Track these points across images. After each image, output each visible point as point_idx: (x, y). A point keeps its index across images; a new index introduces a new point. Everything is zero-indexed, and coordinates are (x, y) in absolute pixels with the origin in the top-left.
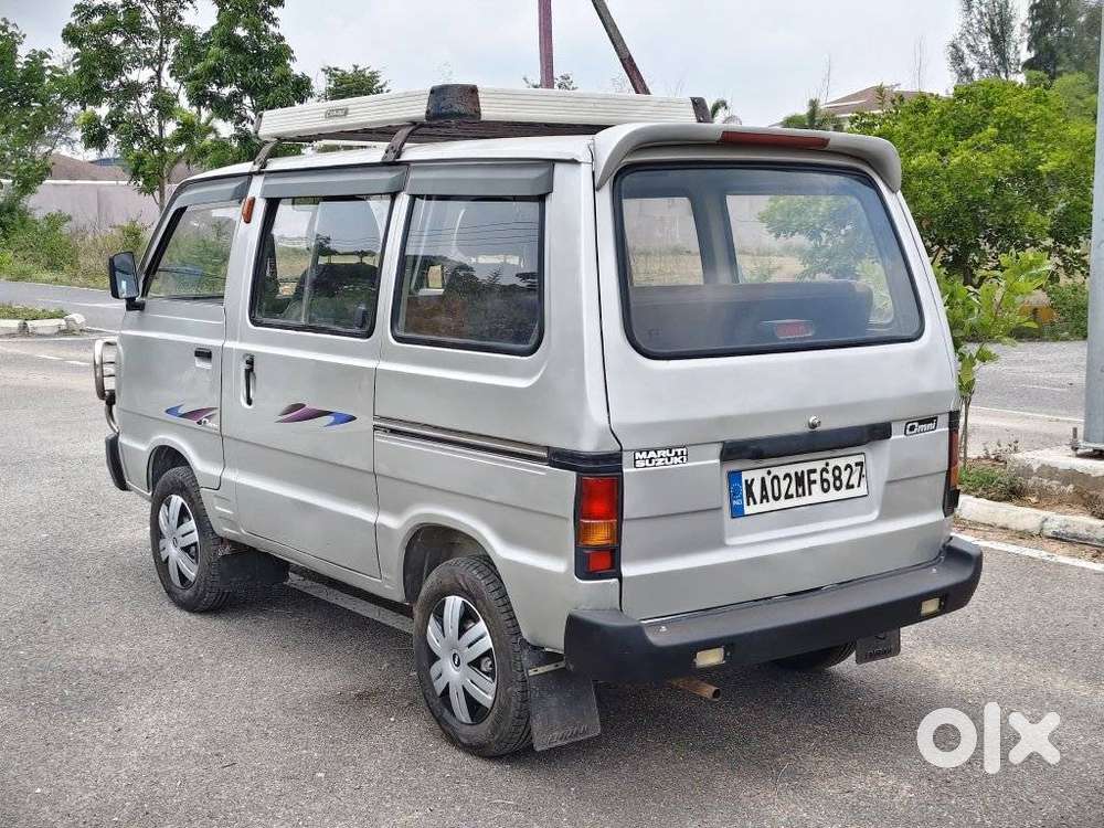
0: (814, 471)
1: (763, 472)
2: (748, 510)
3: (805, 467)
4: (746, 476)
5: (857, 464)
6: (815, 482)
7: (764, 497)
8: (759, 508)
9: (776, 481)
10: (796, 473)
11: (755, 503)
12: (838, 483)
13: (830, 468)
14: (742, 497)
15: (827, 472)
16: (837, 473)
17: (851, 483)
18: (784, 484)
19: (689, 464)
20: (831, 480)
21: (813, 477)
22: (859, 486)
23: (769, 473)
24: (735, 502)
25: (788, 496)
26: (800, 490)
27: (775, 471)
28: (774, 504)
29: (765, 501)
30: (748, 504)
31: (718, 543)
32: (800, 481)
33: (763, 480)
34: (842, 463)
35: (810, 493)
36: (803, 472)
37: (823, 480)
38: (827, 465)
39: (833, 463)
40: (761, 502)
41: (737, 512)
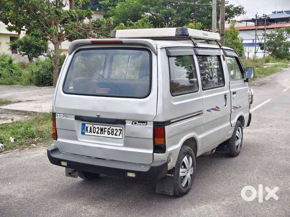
0: (106, 128)
1: (91, 126)
2: (86, 133)
3: (104, 127)
4: (86, 125)
5: (119, 130)
6: (106, 131)
7: (90, 131)
8: (89, 134)
9: (94, 128)
10: (101, 128)
11: (88, 132)
12: (112, 133)
13: (111, 129)
14: (85, 130)
15: (110, 130)
16: (113, 130)
17: (116, 134)
18: (97, 130)
19: (68, 119)
20: (111, 132)
21: (105, 130)
22: (119, 135)
23: (93, 126)
24: (83, 131)
25: (97, 133)
26: (102, 132)
27: (95, 126)
28: (93, 134)
29: (91, 132)
30: (86, 132)
31: (76, 139)
32: (102, 130)
33: (91, 127)
34: (114, 128)
35: (104, 134)
36: (103, 128)
37: (108, 131)
38: (110, 128)
39: (112, 128)
40: (90, 132)
41: (83, 133)
